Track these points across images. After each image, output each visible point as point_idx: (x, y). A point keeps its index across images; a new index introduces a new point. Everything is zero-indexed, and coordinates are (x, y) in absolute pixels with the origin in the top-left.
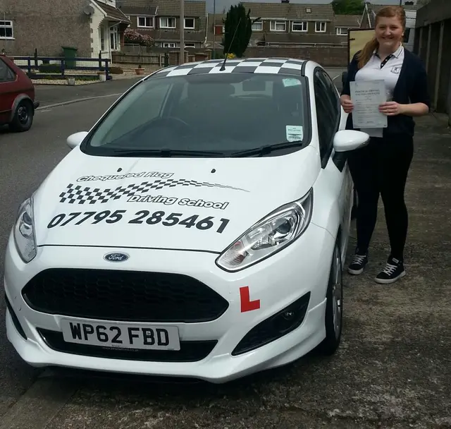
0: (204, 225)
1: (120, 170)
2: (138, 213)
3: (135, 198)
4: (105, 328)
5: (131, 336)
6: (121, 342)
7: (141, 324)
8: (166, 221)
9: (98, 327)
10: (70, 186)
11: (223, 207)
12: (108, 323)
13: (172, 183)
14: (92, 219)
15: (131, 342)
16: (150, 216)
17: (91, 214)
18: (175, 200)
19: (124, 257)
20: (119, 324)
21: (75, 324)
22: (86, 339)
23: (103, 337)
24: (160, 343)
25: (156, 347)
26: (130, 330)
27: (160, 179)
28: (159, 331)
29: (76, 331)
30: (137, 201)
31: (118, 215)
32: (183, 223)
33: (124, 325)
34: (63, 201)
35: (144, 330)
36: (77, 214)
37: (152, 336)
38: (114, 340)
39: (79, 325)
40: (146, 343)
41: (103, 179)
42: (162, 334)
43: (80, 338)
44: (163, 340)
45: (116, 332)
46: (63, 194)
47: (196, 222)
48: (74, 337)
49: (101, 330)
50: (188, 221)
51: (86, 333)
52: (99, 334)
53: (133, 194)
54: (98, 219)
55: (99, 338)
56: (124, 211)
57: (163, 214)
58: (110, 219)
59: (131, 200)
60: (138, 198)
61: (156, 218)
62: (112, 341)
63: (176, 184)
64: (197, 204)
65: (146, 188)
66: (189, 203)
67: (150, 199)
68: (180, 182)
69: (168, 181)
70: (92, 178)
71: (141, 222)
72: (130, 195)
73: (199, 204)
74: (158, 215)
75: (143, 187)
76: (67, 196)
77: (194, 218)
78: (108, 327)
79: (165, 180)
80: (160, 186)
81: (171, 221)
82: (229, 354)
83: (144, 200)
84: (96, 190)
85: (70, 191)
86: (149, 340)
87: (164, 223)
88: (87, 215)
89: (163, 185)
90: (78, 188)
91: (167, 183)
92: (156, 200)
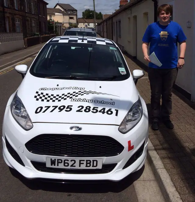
0: (109, 112)
2: (79, 107)
3: (74, 100)
4: (68, 160)
5: (80, 164)
6: (75, 166)
7: (86, 158)
9: (65, 160)
10: (37, 92)
11: (113, 104)
12: (70, 158)
14: (57, 109)
15: (80, 166)
16: (84, 108)
17: (56, 107)
18: (92, 101)
19: (80, 129)
20: (75, 158)
21: (53, 159)
22: (58, 165)
23: (66, 164)
24: (93, 166)
25: (91, 168)
26: (80, 161)
27: (80, 90)
28: (93, 161)
29: (53, 162)
30: (75, 101)
31: (70, 108)
32: (100, 111)
33: (77, 159)
34: (37, 100)
35: (87, 161)
36: (49, 107)
37: (90, 163)
38: (72, 166)
39: (55, 159)
40: (87, 166)
41: (52, 89)
42: (95, 162)
43: (55, 165)
44: (95, 165)
45: (73, 162)
46: (36, 97)
47: (106, 111)
48: (52, 165)
49: (66, 162)
50: (102, 111)
51: (58, 163)
52: (65, 163)
54: (61, 109)
55: (64, 165)
56: (72, 106)
57: (90, 107)
58: (66, 109)
59: (72, 100)
60: (75, 100)
61: (88, 109)
62: (71, 166)
63: (88, 93)
64: (102, 103)
65: (76, 95)
66: (98, 102)
67: (81, 100)
68: (90, 92)
69: (84, 91)
70: (46, 89)
71: (82, 111)
72: (70, 98)
73: (103, 103)
74: (88, 108)
75: (75, 94)
76: (38, 97)
77: (104, 109)
78: (70, 160)
79: (83, 91)
80: (82, 94)
81: (95, 111)
82: (121, 169)
83: (79, 101)
84: (52, 95)
85: (39, 95)
86: (88, 165)
87: (92, 112)
88: (54, 107)
89: (83, 93)
90: (42, 93)
91: (84, 92)
92: (84, 101)
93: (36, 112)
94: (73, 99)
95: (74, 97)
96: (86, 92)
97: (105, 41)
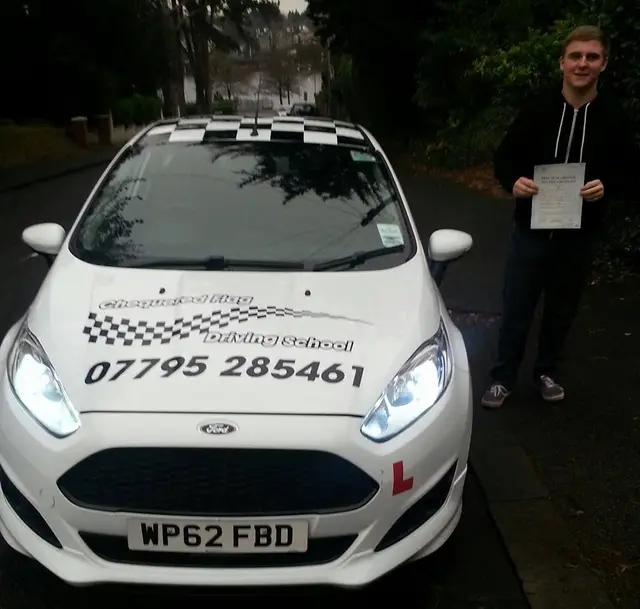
0: (333, 376)
1: (162, 291)
2: (230, 360)
3: (213, 337)
4: (197, 528)
5: (236, 537)
6: (220, 545)
7: (254, 521)
8: (276, 372)
9: (187, 528)
10: (92, 316)
11: (348, 348)
12: (202, 521)
13: (259, 313)
14: (157, 369)
15: (236, 544)
16: (248, 364)
17: (154, 362)
18: (275, 339)
19: (231, 429)
20: (219, 521)
21: (150, 524)
22: (166, 542)
23: (192, 540)
24: (279, 543)
25: (272, 549)
26: (236, 529)
27: (236, 306)
28: (279, 528)
29: (149, 534)
30: (219, 341)
31: (199, 365)
32: (301, 373)
33: (227, 523)
34: (93, 339)
35: (258, 528)
36: (129, 363)
37: (268, 535)
38: (210, 543)
40: (258, 544)
41: (143, 305)
42: (284, 532)
43: (156, 542)
44: (284, 539)
45: (214, 532)
46: (87, 330)
47: (320, 371)
48: (146, 542)
49: (190, 531)
50: (309, 371)
51: (166, 535)
52: (187, 536)
53: (207, 330)
54: (169, 370)
55: (187, 542)
56: (206, 358)
57: (267, 361)
58: (188, 369)
59: (209, 339)
60: (218, 336)
61: (259, 368)
62: (207, 545)
63: (265, 313)
64: (310, 345)
65: (223, 321)
66: (297, 343)
67: (237, 337)
68: (269, 310)
69: (251, 308)
70: (123, 304)
71: (239, 374)
72: (202, 331)
73: (313, 345)
74: (261, 362)
75: (218, 319)
76: (95, 332)
77: (315, 365)
78: (203, 527)
79: (246, 308)
80: (242, 317)
81: (283, 372)
82: (371, 551)
83: (230, 339)
84: (142, 324)
85: (98, 324)
86: (263, 540)
87: (274, 375)
88: (148, 364)
89: (246, 316)
90: (109, 319)
91: (251, 312)
92: (248, 340)
93: (89, 380)
94: (210, 335)
95: (214, 329)
96: (255, 311)
97: (337, 129)
